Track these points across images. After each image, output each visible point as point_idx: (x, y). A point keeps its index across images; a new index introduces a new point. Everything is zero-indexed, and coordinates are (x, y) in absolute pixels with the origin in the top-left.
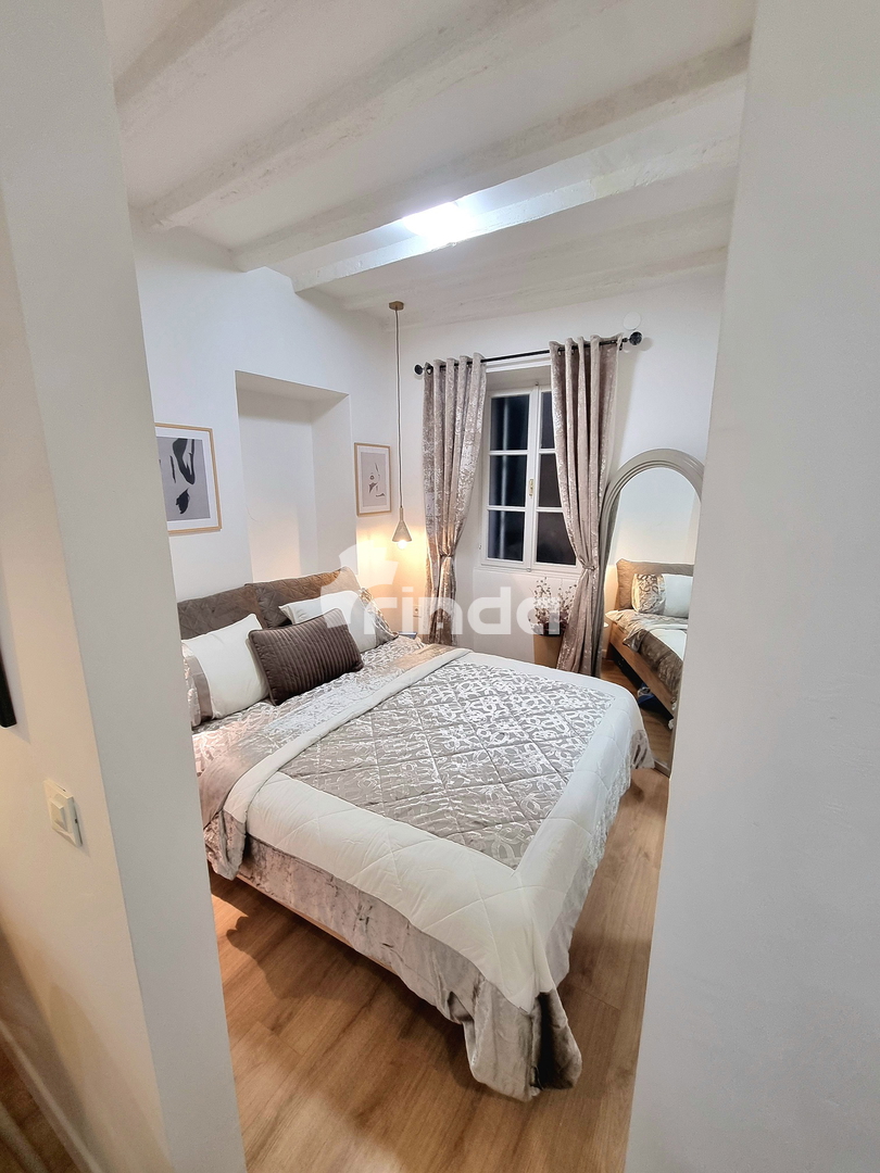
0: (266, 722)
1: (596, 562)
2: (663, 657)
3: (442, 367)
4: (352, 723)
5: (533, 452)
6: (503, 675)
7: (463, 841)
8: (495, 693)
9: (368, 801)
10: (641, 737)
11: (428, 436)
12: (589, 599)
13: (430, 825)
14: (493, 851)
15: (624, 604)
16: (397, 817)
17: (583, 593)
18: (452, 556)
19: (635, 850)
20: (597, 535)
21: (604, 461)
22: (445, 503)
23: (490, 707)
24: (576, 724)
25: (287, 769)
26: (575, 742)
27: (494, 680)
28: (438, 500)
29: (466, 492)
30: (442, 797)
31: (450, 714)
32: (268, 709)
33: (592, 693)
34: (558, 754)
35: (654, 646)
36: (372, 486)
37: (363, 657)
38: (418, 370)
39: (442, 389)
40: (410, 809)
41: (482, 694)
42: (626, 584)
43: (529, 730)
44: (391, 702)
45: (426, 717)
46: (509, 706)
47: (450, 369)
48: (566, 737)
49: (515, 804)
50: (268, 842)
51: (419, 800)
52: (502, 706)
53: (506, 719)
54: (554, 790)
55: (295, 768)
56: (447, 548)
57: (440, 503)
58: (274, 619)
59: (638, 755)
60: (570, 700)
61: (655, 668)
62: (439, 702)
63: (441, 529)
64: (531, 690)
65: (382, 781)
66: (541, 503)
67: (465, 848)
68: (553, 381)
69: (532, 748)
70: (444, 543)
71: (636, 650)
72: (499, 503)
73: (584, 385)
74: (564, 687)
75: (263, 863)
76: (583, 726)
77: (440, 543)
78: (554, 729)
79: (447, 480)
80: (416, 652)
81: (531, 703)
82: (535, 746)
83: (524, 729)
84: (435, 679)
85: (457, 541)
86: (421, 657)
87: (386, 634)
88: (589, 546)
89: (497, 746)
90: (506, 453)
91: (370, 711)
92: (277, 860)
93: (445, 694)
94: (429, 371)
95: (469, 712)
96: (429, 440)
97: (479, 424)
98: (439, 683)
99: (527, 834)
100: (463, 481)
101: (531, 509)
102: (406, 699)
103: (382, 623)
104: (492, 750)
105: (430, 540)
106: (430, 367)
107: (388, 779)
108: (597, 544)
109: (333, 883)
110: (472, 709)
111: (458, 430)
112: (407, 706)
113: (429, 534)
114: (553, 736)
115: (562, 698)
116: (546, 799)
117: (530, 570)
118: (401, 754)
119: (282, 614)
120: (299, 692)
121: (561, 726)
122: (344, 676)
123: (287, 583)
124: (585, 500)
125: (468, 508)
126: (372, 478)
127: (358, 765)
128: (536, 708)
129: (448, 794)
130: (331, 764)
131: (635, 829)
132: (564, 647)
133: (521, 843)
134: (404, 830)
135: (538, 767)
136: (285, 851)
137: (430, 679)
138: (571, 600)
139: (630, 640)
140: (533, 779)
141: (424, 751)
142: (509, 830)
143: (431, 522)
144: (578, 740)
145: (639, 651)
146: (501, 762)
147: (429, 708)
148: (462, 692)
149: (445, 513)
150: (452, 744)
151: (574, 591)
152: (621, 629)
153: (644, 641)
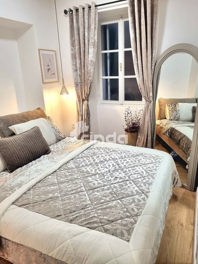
0: (6, 181)
1: (151, 99)
2: (181, 138)
3: (77, 10)
4: (47, 178)
5: (121, 50)
6: (114, 151)
7: (103, 231)
8: (111, 159)
9: (57, 215)
10: (175, 174)
11: (73, 44)
12: (149, 115)
13: (87, 224)
14: (118, 234)
15: (162, 117)
16: (71, 221)
17: (146, 113)
18: (88, 100)
19: (176, 223)
20: (151, 86)
21: (154, 52)
22: (83, 76)
23: (109, 166)
24: (149, 170)
25: (17, 203)
26: (149, 179)
27: (110, 153)
28: (80, 75)
29: (92, 71)
30: (91, 210)
31: (92, 170)
32: (7, 175)
33: (154, 156)
34: (142, 185)
35: (177, 134)
36: (49, 70)
37: (50, 147)
38: (66, 12)
39: (78, 21)
40: (77, 217)
41: (106, 160)
42: (163, 108)
43: (128, 175)
44: (64, 167)
45: (81, 172)
46: (118, 164)
47: (81, 11)
48: (145, 177)
49: (125, 209)
50: (9, 239)
51: (80, 212)
52: (115, 165)
53: (117, 170)
54: (142, 202)
55: (20, 202)
56: (85, 96)
57: (80, 76)
58: (7, 133)
59: (174, 182)
60: (145, 160)
61: (178, 143)
62: (87, 165)
63: (82, 88)
64: (127, 157)
65: (63, 204)
66: (126, 74)
67: (104, 234)
68: (129, 14)
69: (130, 183)
70: (83, 94)
71: (169, 136)
72: (107, 75)
73: (144, 15)
74: (141, 154)
75: (8, 249)
76: (152, 171)
77: (82, 95)
78: (139, 173)
79: (83, 65)
80: (75, 143)
81: (127, 162)
82: (131, 182)
83: (126, 174)
84: (84, 155)
85: (89, 93)
86: (77, 145)
87: (60, 137)
88: (148, 91)
89: (115, 183)
90: (108, 51)
91: (55, 171)
92: (15, 247)
93: (89, 161)
94: (71, 12)
95: (101, 168)
96: (73, 46)
97: (96, 38)
98: (86, 157)
99: (132, 224)
100: (90, 65)
101: (121, 77)
102: (71, 165)
103: (58, 132)
104: (112, 185)
105: (77, 93)
106: (71, 11)
107: (66, 203)
108: (151, 90)
109: (42, 256)
110: (102, 167)
111: (86, 41)
112: (72, 168)
113: (76, 91)
114: (139, 177)
115: (141, 159)
116: (140, 206)
117: (122, 104)
118: (71, 191)
119: (11, 131)
120: (21, 166)
121: (142, 172)
122: (42, 157)
123: (12, 116)
124: (146, 71)
125: (93, 77)
126: (48, 66)
127: (51, 198)
128: (130, 165)
129: (94, 208)
130: (38, 198)
131: (176, 214)
132: (139, 137)
133: (130, 229)
134: (75, 228)
135: (134, 191)
136: (18, 242)
137: (82, 155)
138: (141, 116)
139: (166, 132)
140: (133, 197)
141: (81, 188)
142: (124, 222)
143: (77, 85)
144: (150, 178)
145: (170, 137)
146: (117, 190)
147: (82, 168)
148: (96, 160)
149: (83, 80)
150: (94, 184)
151: (142, 112)
152: (162, 128)
153: (172, 133)
